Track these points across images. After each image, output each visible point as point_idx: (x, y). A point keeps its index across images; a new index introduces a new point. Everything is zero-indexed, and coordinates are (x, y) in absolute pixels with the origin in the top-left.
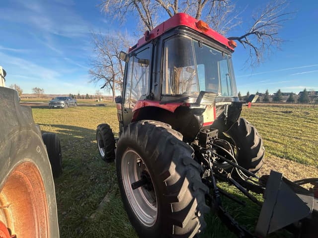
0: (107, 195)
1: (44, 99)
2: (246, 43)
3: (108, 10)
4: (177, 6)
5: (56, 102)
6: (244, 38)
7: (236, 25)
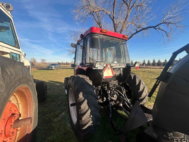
0: (64, 112)
1: (46, 65)
2: (159, 29)
3: (77, 19)
4: (115, 12)
5: (50, 67)
6: (158, 26)
7: (152, 19)
